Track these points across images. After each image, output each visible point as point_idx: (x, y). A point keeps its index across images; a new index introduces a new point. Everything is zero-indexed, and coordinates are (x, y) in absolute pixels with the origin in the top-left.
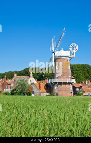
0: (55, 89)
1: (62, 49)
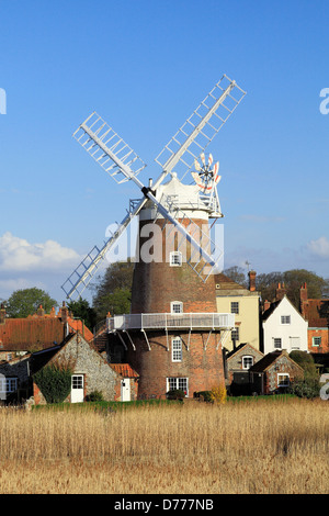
0: (173, 360)
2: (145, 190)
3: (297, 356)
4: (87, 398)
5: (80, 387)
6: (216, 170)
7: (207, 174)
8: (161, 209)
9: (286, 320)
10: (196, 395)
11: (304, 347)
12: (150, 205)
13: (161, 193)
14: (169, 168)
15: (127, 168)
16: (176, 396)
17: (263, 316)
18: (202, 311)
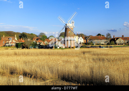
2: (66, 24)
3: (82, 43)
4: (59, 48)
6: (74, 22)
7: (73, 23)
8: (68, 26)
9: (81, 39)
10: (72, 48)
11: (83, 42)
12: (67, 26)
13: (68, 25)
14: (69, 22)
15: (64, 22)
16: (70, 48)
17: (79, 39)
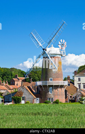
0: (50, 93)
1: (52, 45)
5: (24, 100)
18: (58, 80)
